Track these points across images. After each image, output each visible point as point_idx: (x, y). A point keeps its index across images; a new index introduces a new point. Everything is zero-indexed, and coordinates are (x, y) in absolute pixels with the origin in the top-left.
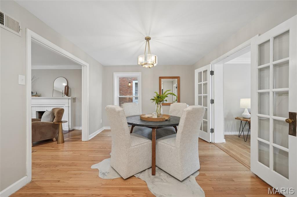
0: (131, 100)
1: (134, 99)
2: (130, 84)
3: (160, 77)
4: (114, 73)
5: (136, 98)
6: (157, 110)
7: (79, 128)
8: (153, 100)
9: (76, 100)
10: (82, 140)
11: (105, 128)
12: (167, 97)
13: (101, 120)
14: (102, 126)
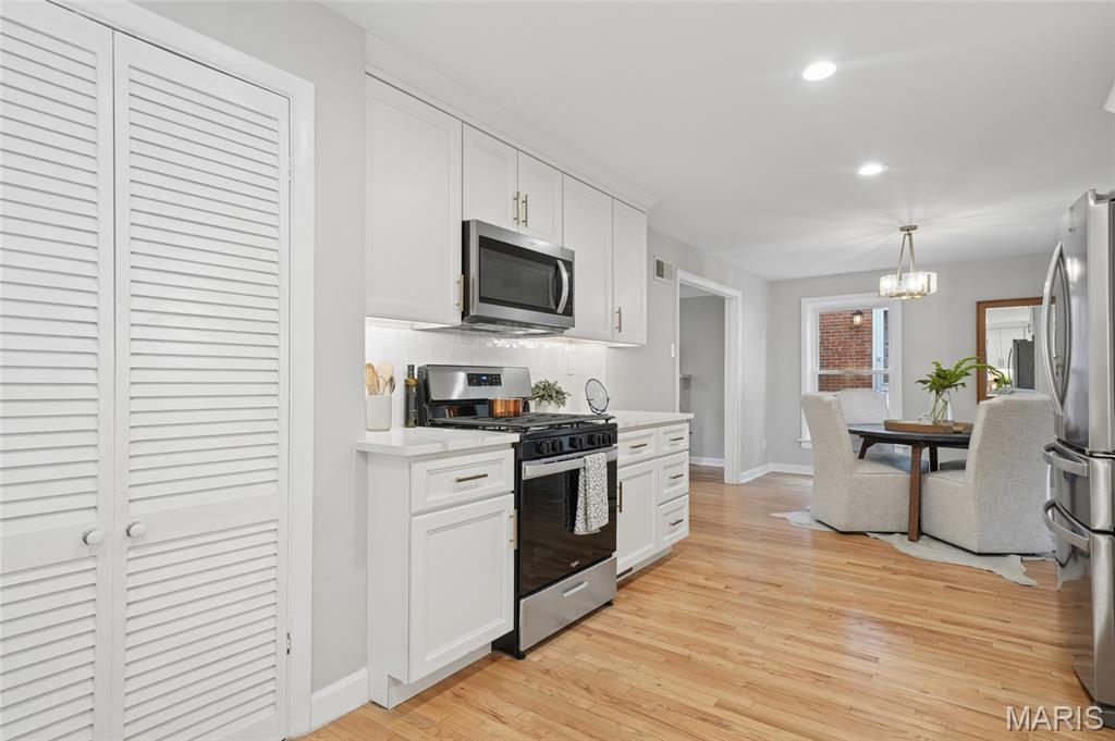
0: (866, 383)
1: (877, 381)
2: (858, 319)
3: (979, 303)
4: (803, 300)
5: (886, 379)
6: (934, 409)
7: (699, 461)
8: (924, 382)
9: (693, 384)
10: (726, 481)
11: (773, 467)
12: (967, 374)
13: (765, 442)
14: (764, 461)
